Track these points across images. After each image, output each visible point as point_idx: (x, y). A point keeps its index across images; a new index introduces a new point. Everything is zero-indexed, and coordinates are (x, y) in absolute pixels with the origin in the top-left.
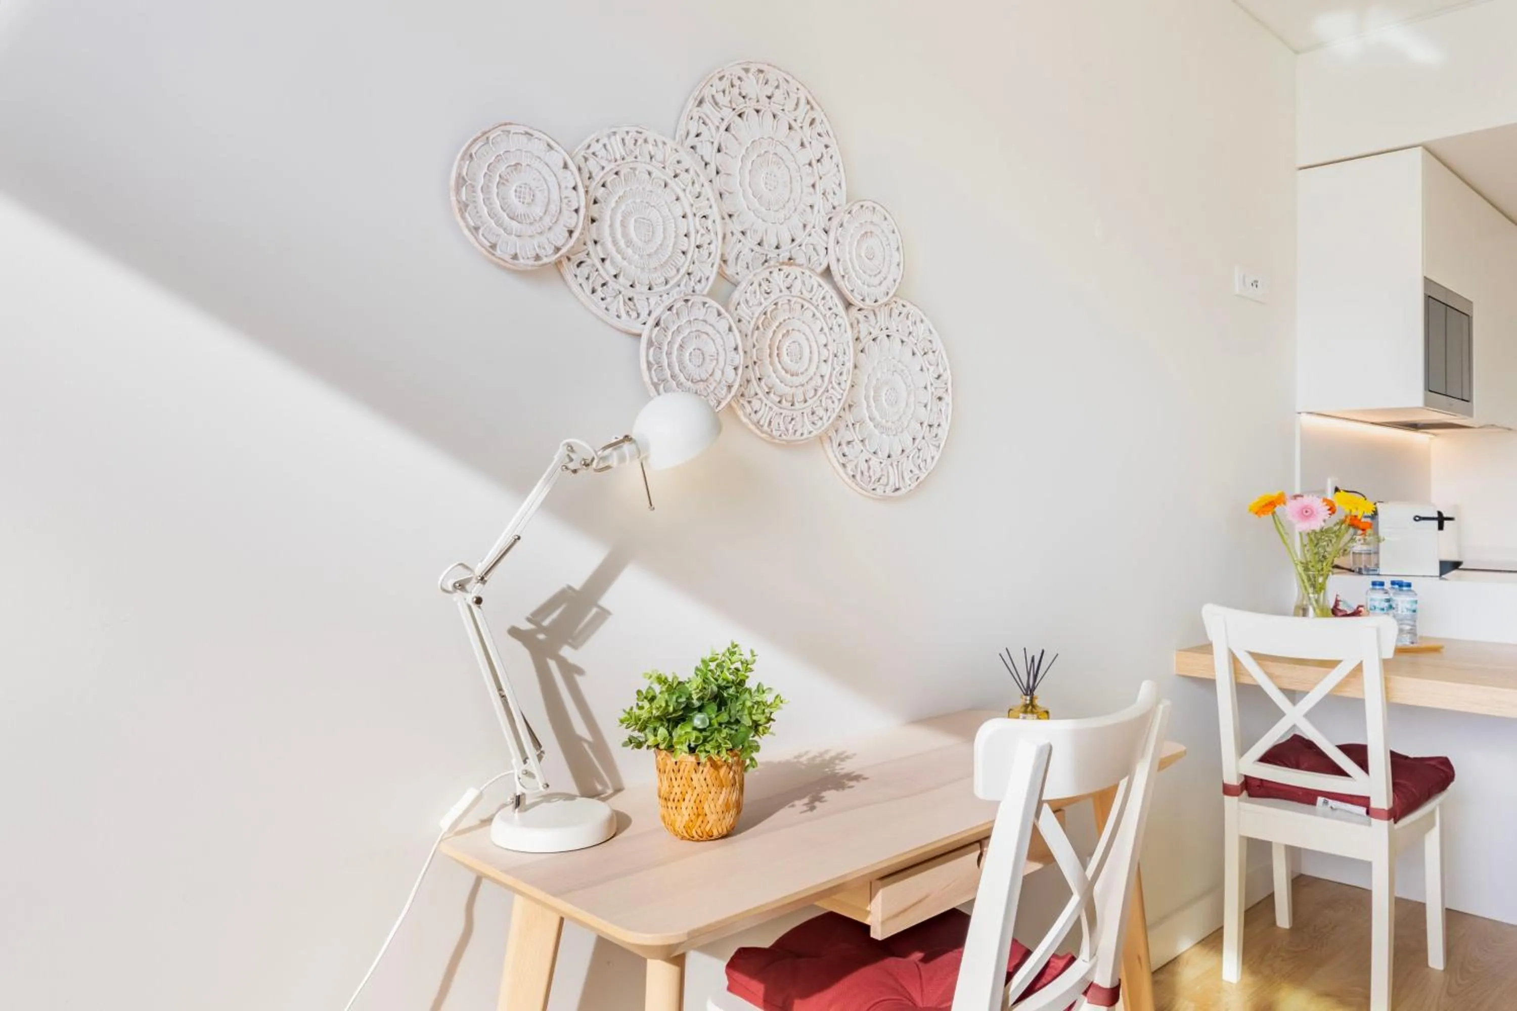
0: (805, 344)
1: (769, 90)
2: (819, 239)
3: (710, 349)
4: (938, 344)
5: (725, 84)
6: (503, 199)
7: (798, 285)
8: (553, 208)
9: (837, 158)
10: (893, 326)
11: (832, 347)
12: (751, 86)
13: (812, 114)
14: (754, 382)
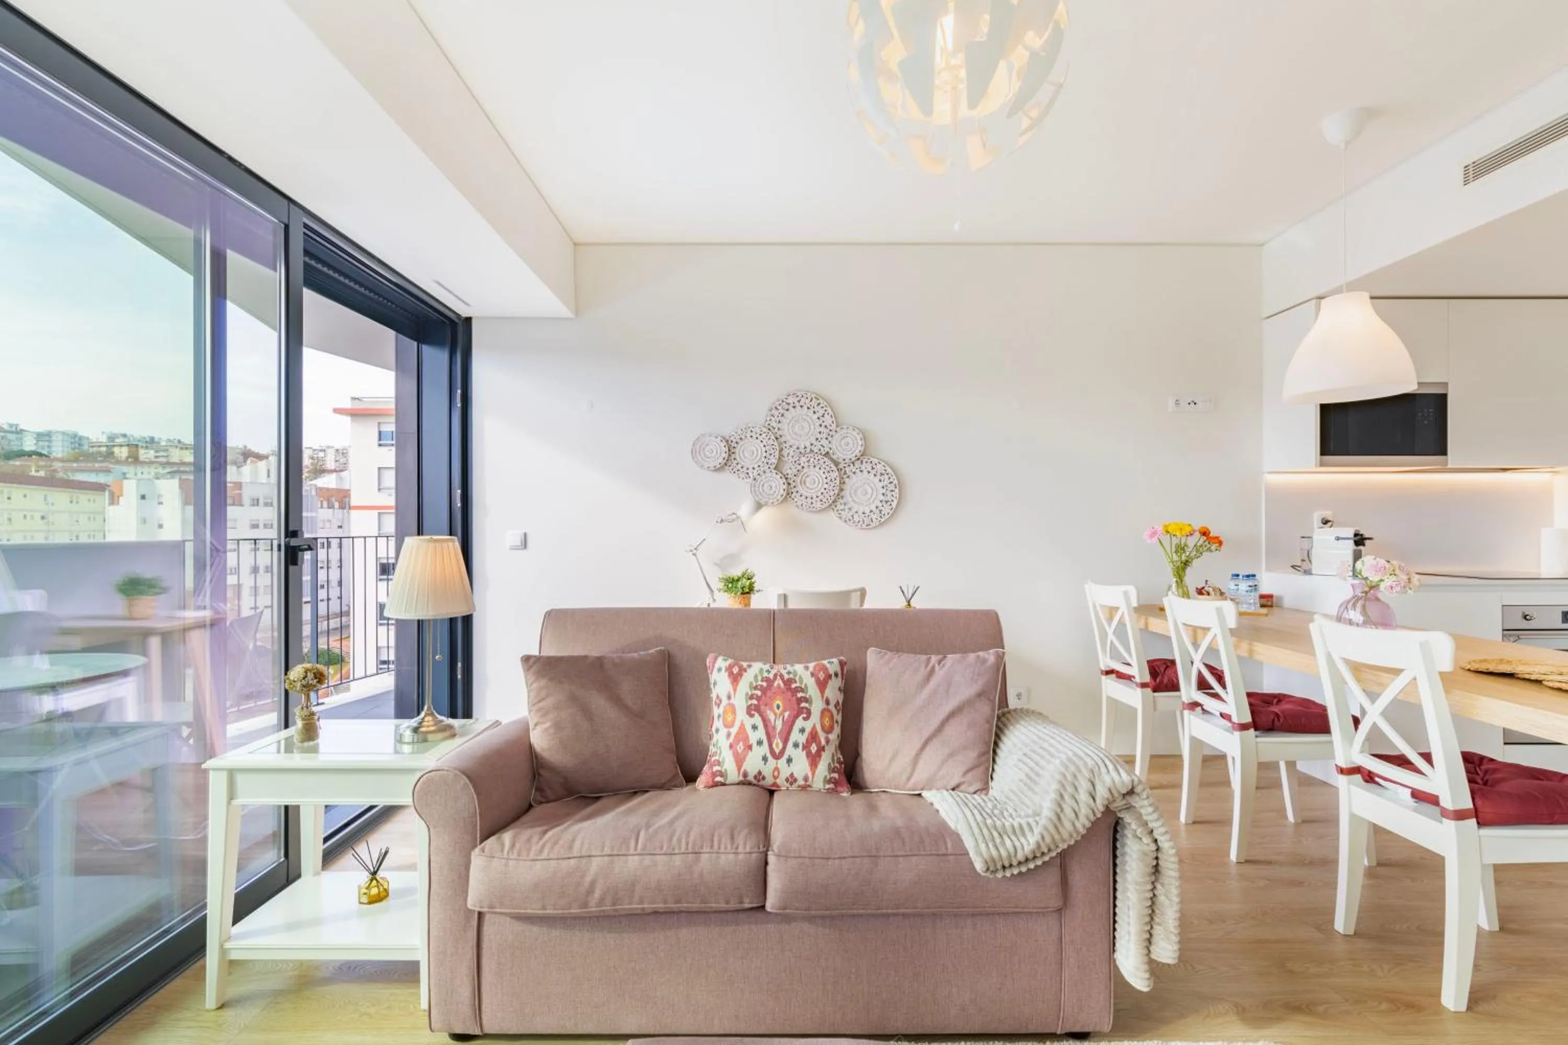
0: (816, 479)
1: (798, 399)
2: (824, 442)
3: (773, 485)
4: (889, 470)
5: (780, 402)
6: (704, 454)
7: (812, 460)
8: (719, 452)
9: (831, 413)
10: (863, 468)
11: (829, 478)
12: (790, 400)
13: (818, 402)
14: (795, 493)
